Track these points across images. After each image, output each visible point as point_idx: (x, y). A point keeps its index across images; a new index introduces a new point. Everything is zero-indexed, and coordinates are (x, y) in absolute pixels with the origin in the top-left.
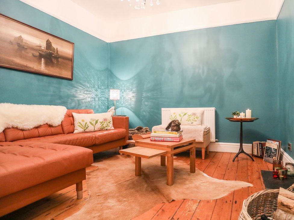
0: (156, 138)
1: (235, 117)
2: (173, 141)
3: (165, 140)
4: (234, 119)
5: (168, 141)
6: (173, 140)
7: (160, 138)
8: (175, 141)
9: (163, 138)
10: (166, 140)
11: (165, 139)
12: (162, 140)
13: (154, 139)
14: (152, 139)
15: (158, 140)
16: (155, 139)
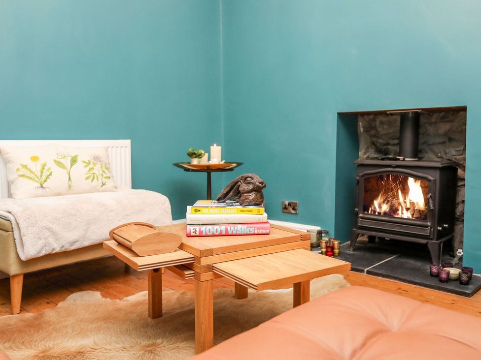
0: (203, 228)
1: (195, 162)
2: (253, 232)
3: (230, 233)
4: (194, 166)
5: (238, 233)
6: (252, 229)
7: (216, 227)
8: (257, 232)
9: (223, 228)
10: (234, 233)
11: (232, 229)
12: (221, 231)
13: (198, 230)
14: (192, 231)
15: (210, 234)
16: (201, 232)
